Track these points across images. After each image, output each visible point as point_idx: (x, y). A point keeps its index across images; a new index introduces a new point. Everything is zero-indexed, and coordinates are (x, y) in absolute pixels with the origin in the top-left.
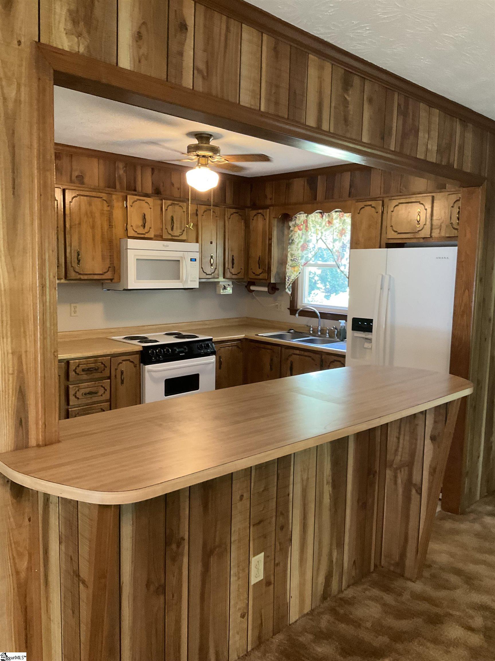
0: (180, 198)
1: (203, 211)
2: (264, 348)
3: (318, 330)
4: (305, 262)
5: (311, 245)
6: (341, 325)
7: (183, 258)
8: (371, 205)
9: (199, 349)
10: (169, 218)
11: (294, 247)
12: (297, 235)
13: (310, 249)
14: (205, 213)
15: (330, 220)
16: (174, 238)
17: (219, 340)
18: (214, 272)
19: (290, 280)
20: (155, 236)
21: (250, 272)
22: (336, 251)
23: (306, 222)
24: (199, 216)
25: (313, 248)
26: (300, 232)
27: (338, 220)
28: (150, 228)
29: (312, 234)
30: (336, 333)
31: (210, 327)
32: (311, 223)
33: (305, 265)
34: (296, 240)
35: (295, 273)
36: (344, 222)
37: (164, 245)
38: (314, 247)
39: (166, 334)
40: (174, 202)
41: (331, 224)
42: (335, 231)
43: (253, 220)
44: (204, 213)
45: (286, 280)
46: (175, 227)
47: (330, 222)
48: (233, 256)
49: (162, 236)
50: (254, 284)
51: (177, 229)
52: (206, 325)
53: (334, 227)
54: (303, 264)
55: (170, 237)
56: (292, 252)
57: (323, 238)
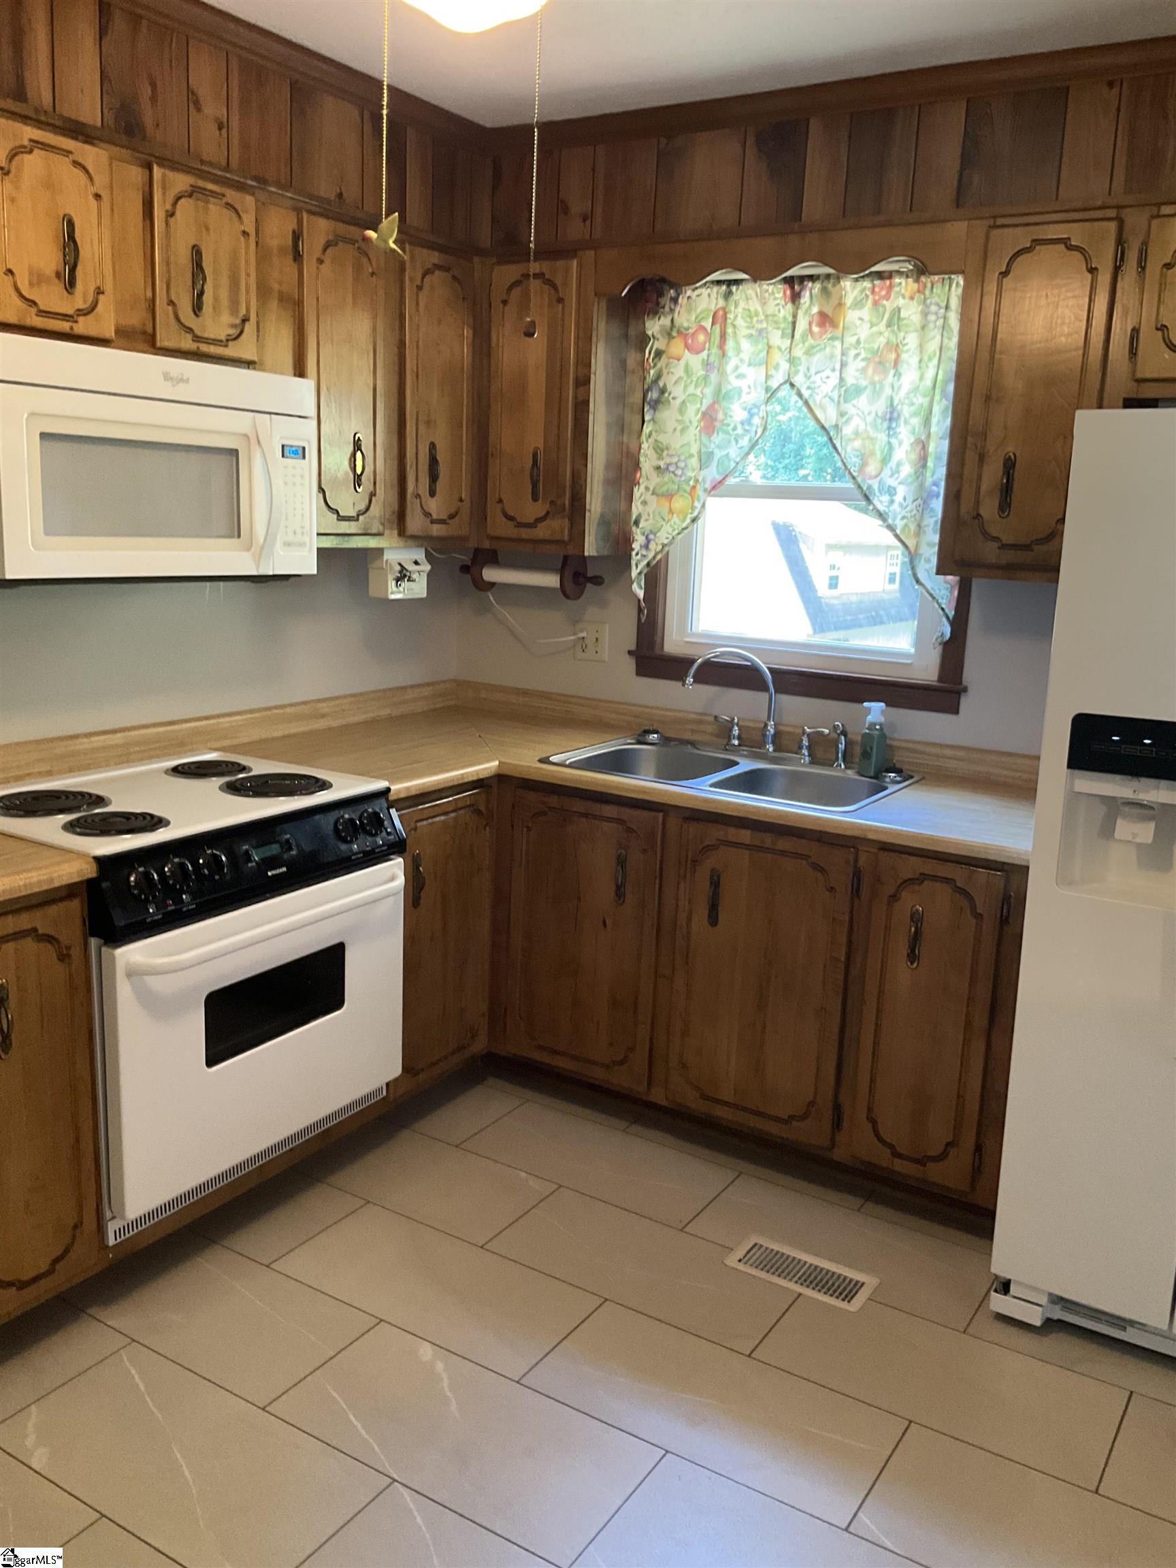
0: (227, 168)
1: (322, 241)
2: (586, 815)
3: (764, 735)
4: (719, 478)
5: (737, 413)
6: (870, 718)
7: (253, 439)
8: (1065, 242)
9: (345, 841)
10: (183, 257)
11: (668, 415)
12: (678, 370)
13: (735, 429)
14: (329, 251)
15: (830, 313)
16: (204, 348)
17: (413, 793)
18: (368, 509)
19: (652, 546)
20: (119, 331)
21: (493, 510)
22: (857, 434)
23: (721, 318)
24: (309, 267)
25: (742, 423)
26: (694, 361)
27: (866, 312)
28: (99, 292)
29: (744, 369)
30: (842, 747)
31: (335, 723)
32: (740, 322)
33: (714, 488)
34: (677, 392)
35: (675, 518)
36: (895, 320)
37: (167, 377)
38: (749, 422)
39: (178, 771)
40: (201, 183)
41: (834, 325)
42: (853, 352)
43: (505, 302)
44: (325, 250)
45: (636, 546)
46: (208, 298)
47: (825, 320)
48: (433, 446)
49: (154, 335)
50: (493, 558)
51: (216, 308)
52: (323, 716)
53: (850, 340)
54: (708, 486)
55: (187, 343)
56: (661, 438)
57: (799, 380)
